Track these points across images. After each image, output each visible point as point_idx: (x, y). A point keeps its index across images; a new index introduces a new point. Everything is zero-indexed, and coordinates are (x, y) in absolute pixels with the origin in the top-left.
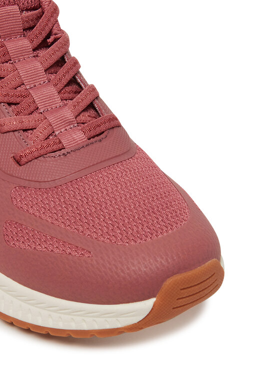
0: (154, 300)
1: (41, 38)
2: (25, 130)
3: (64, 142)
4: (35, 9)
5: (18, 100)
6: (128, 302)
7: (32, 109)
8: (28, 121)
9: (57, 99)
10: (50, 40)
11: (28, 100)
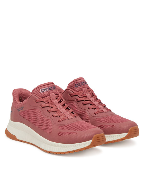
0: (92, 140)
1: (60, 100)
2: (59, 116)
3: (68, 118)
4: (57, 95)
5: (57, 111)
6: (84, 142)
7: (60, 112)
8: (60, 115)
9: (65, 111)
10: (62, 100)
11: (59, 111)
